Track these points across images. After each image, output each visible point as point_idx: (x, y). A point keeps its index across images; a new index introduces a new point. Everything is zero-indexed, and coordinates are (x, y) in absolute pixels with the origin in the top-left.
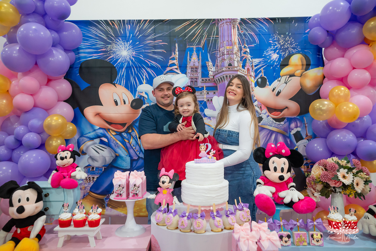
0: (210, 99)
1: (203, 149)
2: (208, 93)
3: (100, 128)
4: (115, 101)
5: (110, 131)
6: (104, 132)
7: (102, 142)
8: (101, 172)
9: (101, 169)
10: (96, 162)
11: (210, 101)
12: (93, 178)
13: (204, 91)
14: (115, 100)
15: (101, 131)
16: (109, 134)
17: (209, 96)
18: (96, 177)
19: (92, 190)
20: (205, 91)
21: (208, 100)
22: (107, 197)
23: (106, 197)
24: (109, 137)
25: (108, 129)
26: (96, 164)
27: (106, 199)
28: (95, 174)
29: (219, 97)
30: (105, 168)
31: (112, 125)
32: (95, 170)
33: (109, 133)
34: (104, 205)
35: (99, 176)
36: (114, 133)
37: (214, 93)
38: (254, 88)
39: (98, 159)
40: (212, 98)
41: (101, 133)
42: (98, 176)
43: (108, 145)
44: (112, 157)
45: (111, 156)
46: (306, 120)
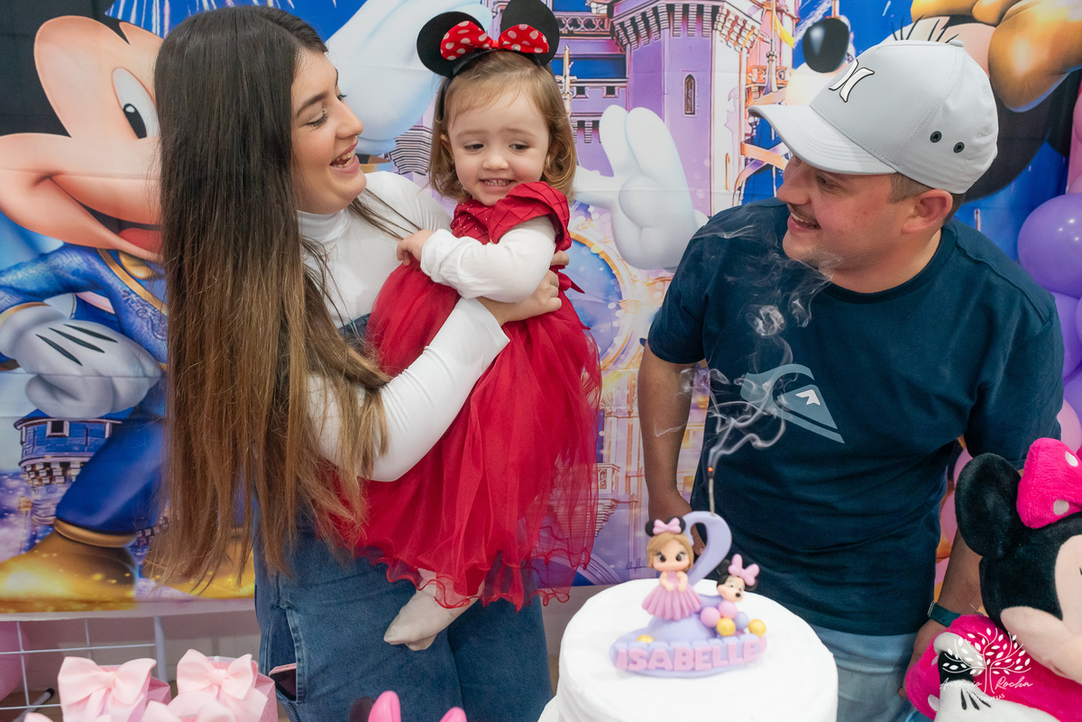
0: (588, 120)
1: (671, 563)
2: (581, 91)
3: (68, 247)
4: (128, 115)
5: (123, 259)
6: (90, 265)
7: (86, 311)
8: (101, 442)
9: (97, 427)
10: (68, 402)
11: (588, 131)
12: (66, 466)
13: (562, 78)
14: (130, 110)
15: (75, 261)
16: (115, 277)
17: (587, 105)
18: (76, 463)
19: (70, 516)
20: (569, 78)
21: (581, 125)
22: (139, 541)
23: (133, 540)
24: (118, 287)
25: (108, 250)
26: (69, 410)
27: (135, 547)
28: (68, 449)
29: (628, 109)
30: (114, 426)
31: (127, 232)
32: (66, 432)
33: (117, 270)
34: (128, 571)
35: (93, 460)
36: (141, 273)
37: (611, 91)
38: (787, 72)
39: (77, 385)
40: (600, 115)
41: (76, 272)
42: (87, 460)
43: (117, 323)
44: (145, 376)
45: (141, 373)
46: (982, 221)
